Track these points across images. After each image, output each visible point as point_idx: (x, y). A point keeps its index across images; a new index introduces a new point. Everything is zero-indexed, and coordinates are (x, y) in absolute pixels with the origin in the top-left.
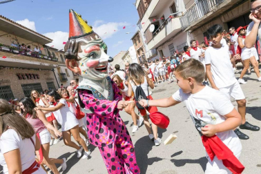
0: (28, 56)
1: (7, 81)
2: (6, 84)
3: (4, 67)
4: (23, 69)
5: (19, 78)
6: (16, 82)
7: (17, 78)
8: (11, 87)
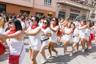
0: (78, 2)
1: (65, 11)
2: (64, 12)
3: (67, 5)
4: (74, 7)
5: (71, 11)
6: (69, 12)
7: (70, 10)
8: (66, 13)
